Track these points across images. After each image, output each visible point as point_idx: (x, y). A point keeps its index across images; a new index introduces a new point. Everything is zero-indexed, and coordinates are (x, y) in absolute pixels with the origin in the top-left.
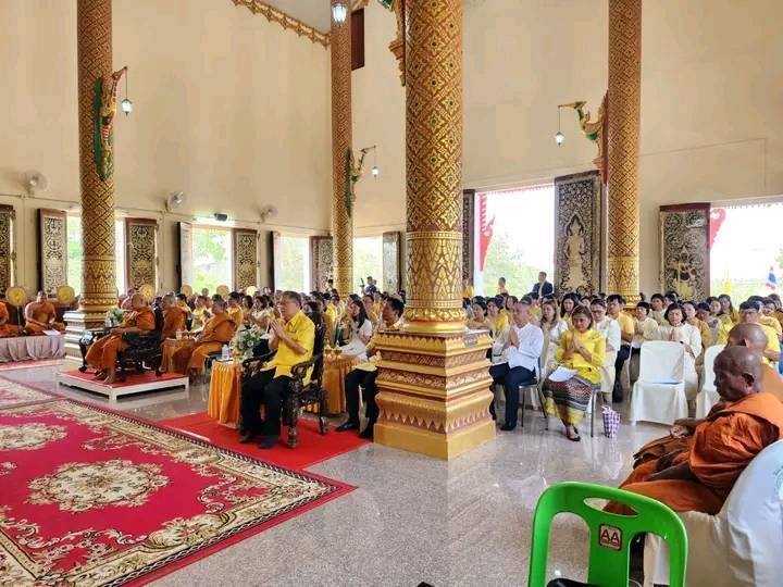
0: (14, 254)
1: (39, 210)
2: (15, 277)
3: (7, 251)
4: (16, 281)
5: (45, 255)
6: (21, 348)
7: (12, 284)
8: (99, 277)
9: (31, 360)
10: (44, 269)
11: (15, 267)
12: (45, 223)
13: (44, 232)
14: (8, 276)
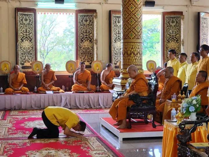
0: (96, 40)
1: (110, 11)
2: (97, 55)
3: (93, 38)
4: (97, 57)
5: (113, 40)
6: (96, 100)
7: (95, 60)
8: (131, 54)
9: (101, 108)
10: (113, 49)
11: (97, 49)
12: (113, 19)
13: (113, 26)
14: (93, 55)
